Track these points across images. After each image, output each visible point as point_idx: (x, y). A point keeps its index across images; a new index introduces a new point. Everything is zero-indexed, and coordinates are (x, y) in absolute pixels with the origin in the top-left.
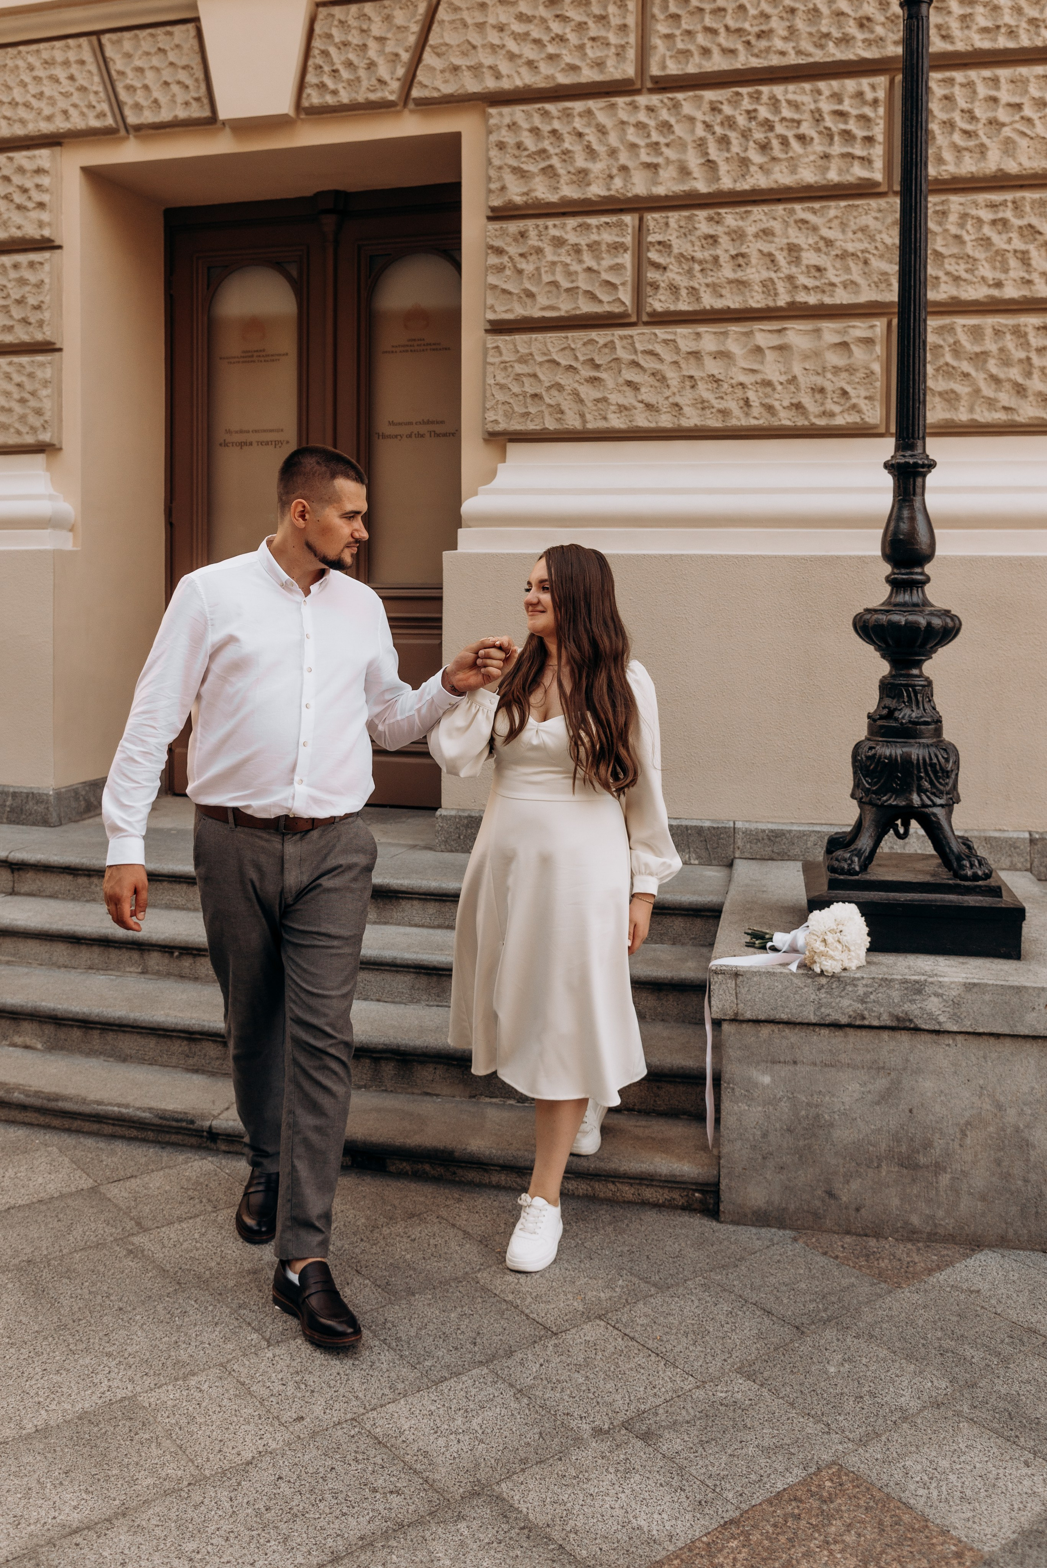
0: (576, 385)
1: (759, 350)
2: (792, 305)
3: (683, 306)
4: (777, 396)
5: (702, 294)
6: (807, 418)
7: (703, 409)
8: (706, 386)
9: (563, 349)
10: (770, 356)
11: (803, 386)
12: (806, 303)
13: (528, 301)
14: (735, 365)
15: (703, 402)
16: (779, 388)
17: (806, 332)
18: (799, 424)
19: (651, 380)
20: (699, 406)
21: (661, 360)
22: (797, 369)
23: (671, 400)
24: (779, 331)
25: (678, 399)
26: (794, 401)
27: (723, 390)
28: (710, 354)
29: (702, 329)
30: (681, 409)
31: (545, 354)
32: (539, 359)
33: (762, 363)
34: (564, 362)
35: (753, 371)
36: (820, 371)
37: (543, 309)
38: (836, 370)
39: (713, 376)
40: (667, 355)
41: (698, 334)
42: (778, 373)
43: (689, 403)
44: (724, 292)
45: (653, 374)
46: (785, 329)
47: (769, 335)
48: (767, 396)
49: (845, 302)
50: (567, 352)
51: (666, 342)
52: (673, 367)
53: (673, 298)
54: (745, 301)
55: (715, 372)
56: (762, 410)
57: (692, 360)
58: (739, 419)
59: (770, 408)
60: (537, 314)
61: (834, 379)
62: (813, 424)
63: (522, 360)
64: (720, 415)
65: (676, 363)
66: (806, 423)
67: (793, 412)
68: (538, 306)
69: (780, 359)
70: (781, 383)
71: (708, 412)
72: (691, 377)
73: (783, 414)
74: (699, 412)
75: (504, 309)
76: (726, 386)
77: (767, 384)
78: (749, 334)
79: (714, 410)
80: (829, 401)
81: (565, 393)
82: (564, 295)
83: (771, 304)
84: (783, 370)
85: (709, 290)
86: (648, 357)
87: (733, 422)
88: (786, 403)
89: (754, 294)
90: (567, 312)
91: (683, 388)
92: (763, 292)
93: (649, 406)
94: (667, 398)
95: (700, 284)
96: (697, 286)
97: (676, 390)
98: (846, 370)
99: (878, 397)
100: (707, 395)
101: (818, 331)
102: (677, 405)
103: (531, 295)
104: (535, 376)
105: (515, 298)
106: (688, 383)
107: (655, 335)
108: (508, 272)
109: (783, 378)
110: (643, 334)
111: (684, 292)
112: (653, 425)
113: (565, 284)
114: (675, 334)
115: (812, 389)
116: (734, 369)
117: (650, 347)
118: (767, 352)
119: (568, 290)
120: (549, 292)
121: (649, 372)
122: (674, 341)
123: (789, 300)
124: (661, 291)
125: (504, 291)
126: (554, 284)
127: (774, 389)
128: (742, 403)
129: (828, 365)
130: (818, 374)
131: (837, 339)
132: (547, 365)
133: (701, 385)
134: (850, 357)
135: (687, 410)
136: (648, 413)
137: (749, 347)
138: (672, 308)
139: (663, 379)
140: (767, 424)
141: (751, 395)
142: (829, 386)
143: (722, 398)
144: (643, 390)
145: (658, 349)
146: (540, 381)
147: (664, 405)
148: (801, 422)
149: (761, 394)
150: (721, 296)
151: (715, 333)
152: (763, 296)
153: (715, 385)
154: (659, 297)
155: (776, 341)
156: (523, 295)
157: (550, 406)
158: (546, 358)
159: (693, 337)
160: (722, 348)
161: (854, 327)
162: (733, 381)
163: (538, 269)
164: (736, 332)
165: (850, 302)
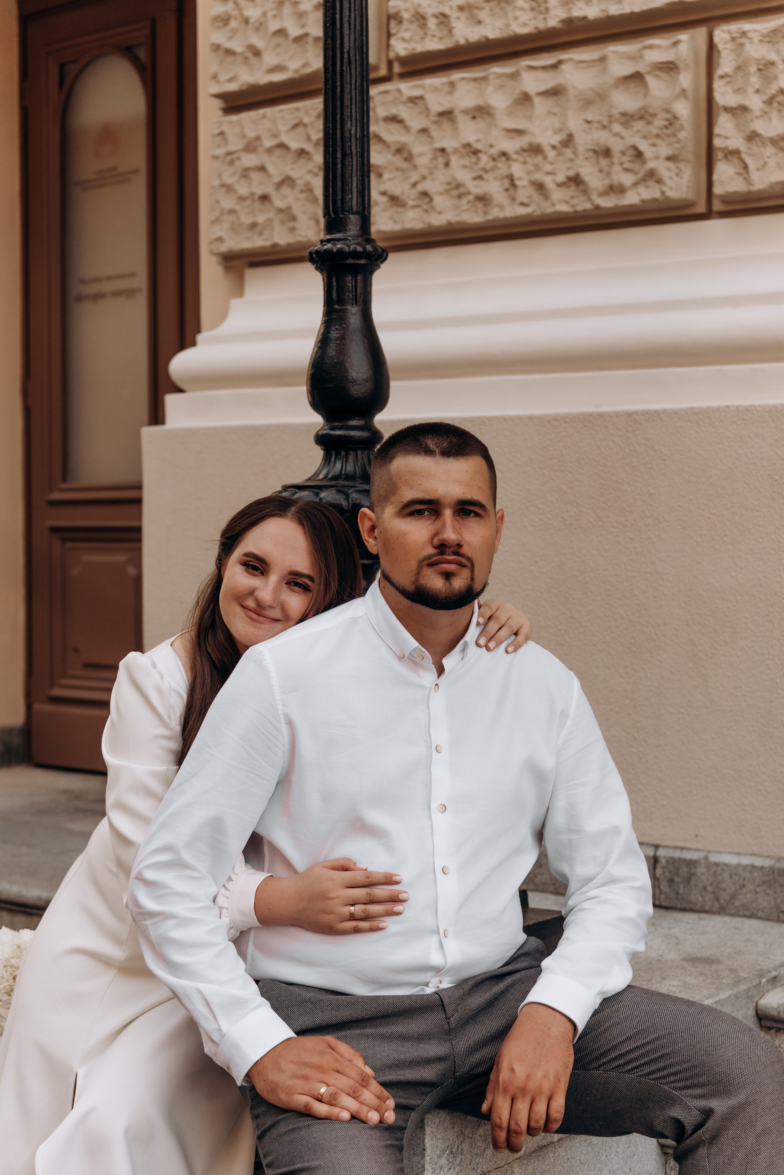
0: (309, 178)
1: (525, 99)
2: (569, 22)
3: (433, 45)
4: (548, 168)
5: (454, 23)
6: (589, 199)
7: (460, 196)
8: (462, 162)
9: (295, 126)
10: (541, 105)
11: (581, 148)
12: (585, 18)
13: (254, 60)
14: (496, 125)
15: (458, 186)
16: (551, 154)
17: (590, 64)
18: (579, 208)
19: (398, 161)
20: (455, 193)
21: (407, 128)
22: (574, 124)
23: (420, 187)
24: (555, 66)
25: (427, 186)
26: (571, 173)
27: (481, 165)
28: (466, 112)
29: (457, 76)
30: (431, 200)
31: (275, 136)
32: (268, 143)
33: (530, 118)
34: (294, 145)
35: (520, 132)
36: (605, 123)
37: (271, 71)
38: (627, 119)
39: (468, 145)
40: (415, 122)
41: (452, 84)
42: (550, 132)
43: (441, 189)
44: (482, 15)
45: (399, 151)
46: (560, 62)
47: (542, 75)
48: (537, 168)
49: (636, 9)
50: (300, 130)
51: (413, 100)
52: (423, 138)
53: (421, 32)
54: (508, 26)
55: (471, 139)
56: (532, 191)
57: (446, 125)
58: (501, 207)
59: (540, 187)
60: (263, 79)
61: (625, 133)
62: (597, 207)
63: (251, 147)
64: (479, 205)
65: (424, 131)
66: (588, 206)
67: (571, 191)
68: (266, 67)
69: (556, 110)
70: (554, 147)
71: (464, 200)
72: (443, 150)
73: (557, 195)
74: (455, 202)
75: (227, 76)
76: (484, 158)
77: (536, 150)
78: (515, 76)
79: (470, 198)
80: (617, 168)
81: (298, 189)
82: (294, 47)
83: (542, 26)
84: (557, 125)
85: (463, 15)
86: (394, 127)
87: (495, 214)
88: (561, 178)
89: (519, 13)
90: (296, 71)
91: (436, 167)
92: (533, 9)
93: (394, 200)
94: (414, 185)
95: (451, 8)
96: (447, 11)
97: (426, 172)
98: (642, 118)
99: (690, 156)
100: (464, 176)
101: (603, 59)
102: (425, 194)
103: (257, 53)
104: (262, 169)
105: (239, 59)
106: (441, 160)
107: (399, 91)
108: (233, 24)
109: (556, 140)
110: (386, 92)
111: (432, 23)
112: (397, 227)
113: (294, 31)
114: (422, 86)
115: (595, 152)
116: (495, 132)
117: (393, 111)
118: (537, 100)
119: (298, 40)
120: (278, 45)
121: (393, 148)
122: (421, 98)
123: (564, 15)
124: (405, 25)
125: (229, 52)
126: (281, 32)
127: (545, 158)
128: (506, 183)
129: (615, 112)
130: (604, 127)
131: (627, 69)
132: (278, 152)
133: (454, 161)
134: (646, 96)
135: (438, 200)
136: (393, 211)
137: (515, 96)
138: (419, 48)
139: (409, 158)
140: (538, 213)
141: (517, 169)
142: (616, 146)
143: (480, 178)
144: (386, 175)
145: (403, 112)
146: (269, 176)
147: (409, 195)
148: (583, 205)
149: (530, 167)
150: (480, 22)
151: (475, 80)
152: (531, 15)
153: (473, 159)
154: (402, 34)
155: (548, 81)
156: (249, 55)
157: (280, 211)
158: (275, 142)
159: (447, 88)
160: (481, 103)
161: (650, 47)
162: (494, 151)
163: (265, 14)
164: (499, 76)
165: (645, 8)
